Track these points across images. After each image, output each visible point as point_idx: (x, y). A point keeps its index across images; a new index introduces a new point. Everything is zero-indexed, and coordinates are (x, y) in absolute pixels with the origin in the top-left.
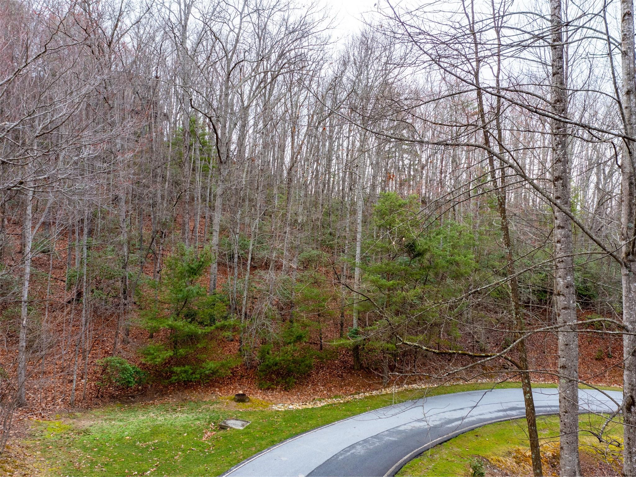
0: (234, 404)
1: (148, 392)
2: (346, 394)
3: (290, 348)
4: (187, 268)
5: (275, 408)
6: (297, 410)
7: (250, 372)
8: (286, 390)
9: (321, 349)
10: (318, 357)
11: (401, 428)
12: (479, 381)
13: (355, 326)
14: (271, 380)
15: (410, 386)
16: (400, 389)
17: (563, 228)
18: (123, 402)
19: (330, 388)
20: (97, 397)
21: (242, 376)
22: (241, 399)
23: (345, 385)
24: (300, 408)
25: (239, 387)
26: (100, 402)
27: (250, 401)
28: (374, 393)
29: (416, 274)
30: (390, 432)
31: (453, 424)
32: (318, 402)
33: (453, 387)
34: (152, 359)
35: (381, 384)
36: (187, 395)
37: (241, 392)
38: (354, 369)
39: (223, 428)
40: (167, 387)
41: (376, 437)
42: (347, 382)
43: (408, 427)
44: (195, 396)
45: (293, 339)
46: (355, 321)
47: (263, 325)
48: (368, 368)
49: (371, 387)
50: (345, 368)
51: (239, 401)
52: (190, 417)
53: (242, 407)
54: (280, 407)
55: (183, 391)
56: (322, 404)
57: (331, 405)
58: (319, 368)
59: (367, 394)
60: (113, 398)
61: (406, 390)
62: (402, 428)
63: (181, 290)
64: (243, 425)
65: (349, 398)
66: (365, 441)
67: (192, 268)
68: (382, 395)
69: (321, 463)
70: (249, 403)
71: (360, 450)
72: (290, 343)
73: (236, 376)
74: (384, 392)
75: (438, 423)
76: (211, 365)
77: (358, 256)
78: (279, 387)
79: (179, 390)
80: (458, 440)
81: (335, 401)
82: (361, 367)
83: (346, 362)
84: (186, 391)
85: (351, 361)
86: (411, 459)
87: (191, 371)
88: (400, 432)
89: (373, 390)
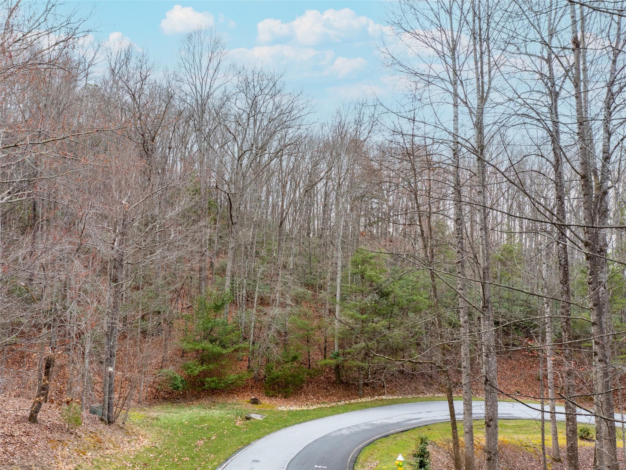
0: (251, 405)
1: (187, 396)
2: (330, 401)
3: (288, 365)
4: (214, 305)
5: (280, 408)
6: (296, 410)
7: (258, 384)
8: (285, 397)
9: (310, 368)
10: (308, 374)
11: (373, 422)
12: (436, 395)
13: (336, 350)
14: (274, 389)
15: (380, 397)
16: (372, 399)
17: (462, 289)
18: (172, 402)
19: (318, 397)
20: (154, 398)
21: (252, 387)
22: (255, 402)
23: (329, 395)
24: (298, 409)
25: (251, 394)
26: (157, 402)
27: (261, 403)
28: (352, 401)
29: (384, 310)
30: (365, 424)
31: (412, 422)
32: (311, 406)
33: (414, 399)
34: (191, 372)
35: (357, 395)
36: (214, 398)
37: (253, 397)
38: (336, 383)
39: (248, 418)
40: (200, 393)
41: (356, 426)
42: (331, 393)
43: (379, 422)
44: (220, 400)
45: (290, 359)
46: (336, 346)
47: (268, 348)
48: (347, 383)
49: (349, 397)
50: (329, 382)
51: (254, 403)
52: (223, 412)
53: (256, 407)
54: (283, 408)
55: (211, 396)
56: (314, 408)
57: (321, 408)
58: (309, 382)
59: (347, 402)
60: (164, 399)
61: (377, 400)
62: (375, 422)
63: (210, 322)
64: (261, 417)
65: (333, 404)
66: (348, 428)
67: (217, 306)
68: (358, 403)
69: (321, 436)
70: (261, 405)
71: (345, 432)
72: (288, 362)
73: (248, 387)
74: (360, 400)
75: (401, 420)
76: (232, 377)
77: (338, 295)
78: (280, 395)
79: (208, 395)
80: (414, 431)
81: (323, 406)
82: (342, 382)
83: (329, 378)
84: (214, 396)
85: (333, 377)
86: (380, 438)
87: (217, 381)
88: (373, 424)
89: (351, 399)
